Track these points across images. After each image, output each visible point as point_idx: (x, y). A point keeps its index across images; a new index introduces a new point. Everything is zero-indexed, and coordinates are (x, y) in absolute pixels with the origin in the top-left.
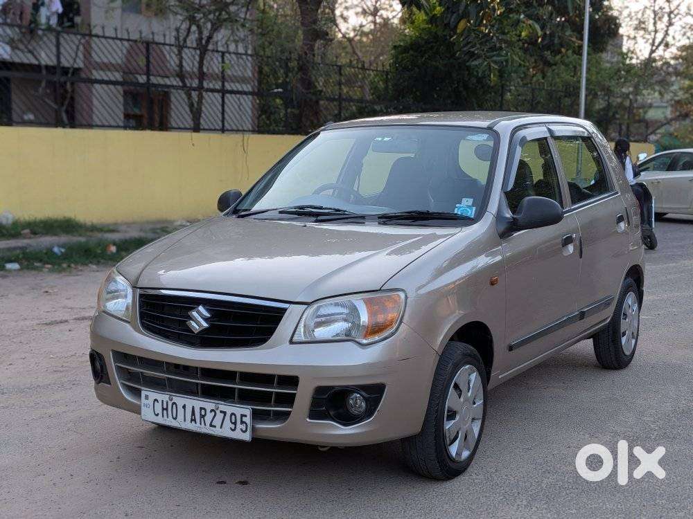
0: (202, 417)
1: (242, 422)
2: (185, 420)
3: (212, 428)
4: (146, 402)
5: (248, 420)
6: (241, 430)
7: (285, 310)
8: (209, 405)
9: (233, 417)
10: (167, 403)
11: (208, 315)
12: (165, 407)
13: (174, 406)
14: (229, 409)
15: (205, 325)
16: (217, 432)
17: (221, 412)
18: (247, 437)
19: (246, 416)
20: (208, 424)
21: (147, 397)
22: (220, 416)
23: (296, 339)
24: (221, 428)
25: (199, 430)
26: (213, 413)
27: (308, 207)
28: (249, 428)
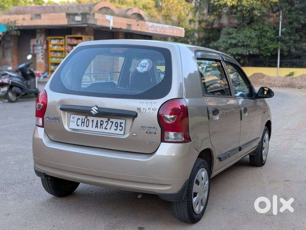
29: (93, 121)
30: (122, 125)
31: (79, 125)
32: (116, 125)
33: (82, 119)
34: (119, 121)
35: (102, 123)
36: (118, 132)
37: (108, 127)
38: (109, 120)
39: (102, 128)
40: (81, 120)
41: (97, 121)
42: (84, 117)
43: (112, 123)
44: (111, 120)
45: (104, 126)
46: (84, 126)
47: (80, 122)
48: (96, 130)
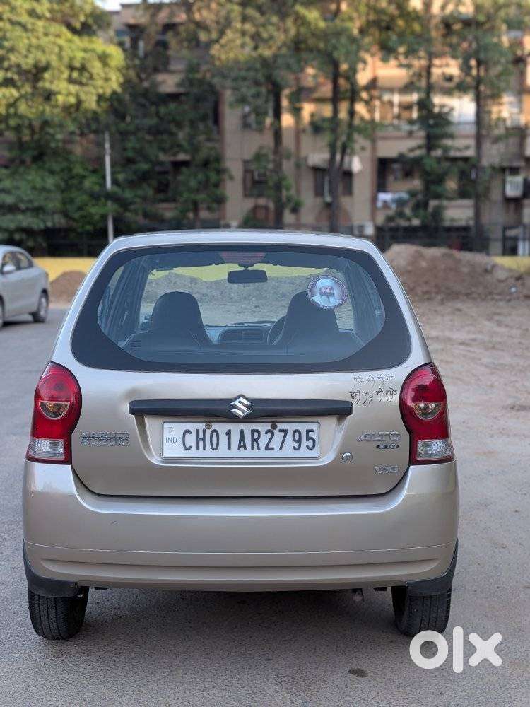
29: (229, 433)
30: (311, 435)
31: (190, 447)
32: (297, 438)
33: (197, 431)
34: (303, 427)
35: (256, 435)
36: (304, 452)
37: (276, 443)
38: (274, 427)
39: (259, 448)
40: (194, 433)
41: (242, 432)
42: (201, 426)
43: (283, 434)
44: (280, 426)
45: (263, 441)
46: (204, 448)
47: (191, 440)
48: (242, 453)
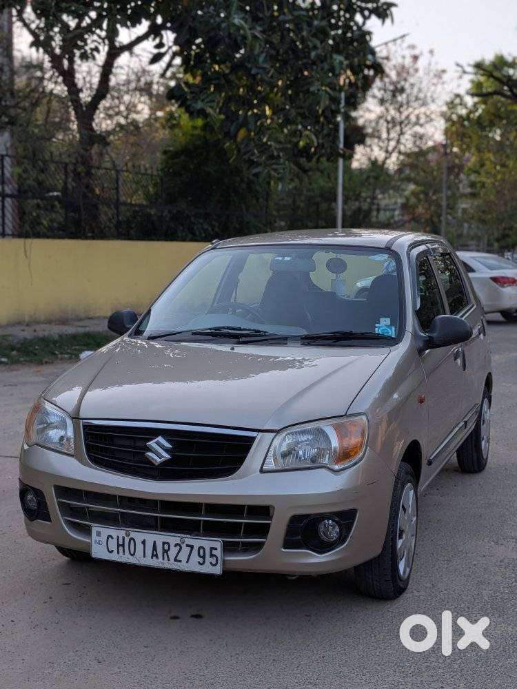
0: (165, 552)
1: (212, 555)
2: (144, 556)
3: (176, 563)
4: (98, 539)
5: (218, 553)
6: (211, 563)
7: (253, 439)
8: (173, 539)
9: (202, 551)
10: (124, 539)
11: (170, 446)
12: (121, 543)
13: (132, 542)
14: (197, 542)
15: (167, 456)
16: (183, 566)
17: (187, 546)
18: (217, 570)
19: (216, 549)
20: (172, 559)
21: (99, 534)
22: (186, 550)
23: (265, 467)
24: (187, 562)
25: (161, 566)
26: (178, 547)
27: (224, 328)
28: (219, 562)
